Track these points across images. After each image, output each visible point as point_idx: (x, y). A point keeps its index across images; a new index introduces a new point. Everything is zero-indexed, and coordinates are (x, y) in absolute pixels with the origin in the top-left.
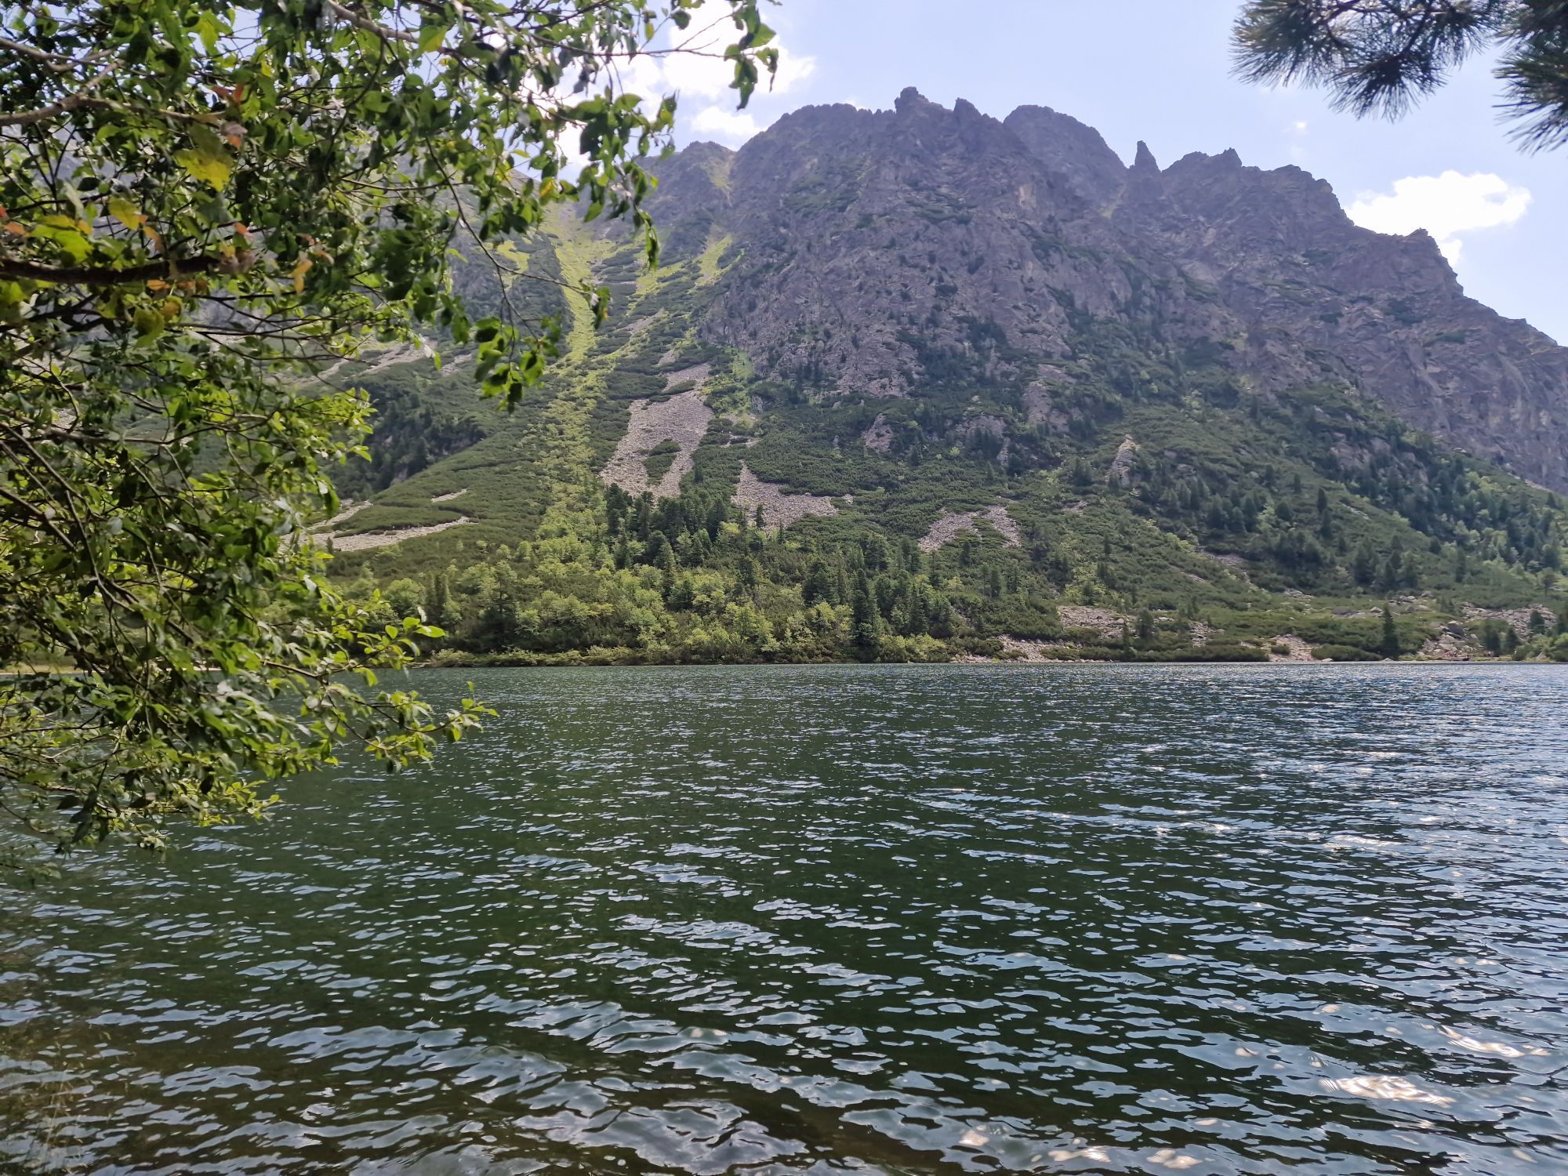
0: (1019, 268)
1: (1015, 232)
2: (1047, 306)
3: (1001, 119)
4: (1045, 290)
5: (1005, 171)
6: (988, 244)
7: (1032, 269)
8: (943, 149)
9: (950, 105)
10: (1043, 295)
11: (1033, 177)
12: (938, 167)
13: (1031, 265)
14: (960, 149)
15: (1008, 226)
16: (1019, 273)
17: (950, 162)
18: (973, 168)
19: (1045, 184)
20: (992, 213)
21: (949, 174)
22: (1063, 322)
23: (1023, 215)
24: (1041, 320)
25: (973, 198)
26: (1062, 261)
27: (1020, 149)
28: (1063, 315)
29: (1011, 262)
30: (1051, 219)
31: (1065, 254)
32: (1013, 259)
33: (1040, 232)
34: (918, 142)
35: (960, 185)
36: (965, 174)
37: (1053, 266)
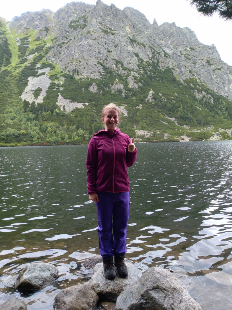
0: (126, 47)
1: (126, 38)
2: (133, 57)
4: (133, 53)
5: (123, 22)
6: (119, 41)
7: (130, 48)
8: (108, 15)
10: (132, 54)
11: (129, 24)
12: (106, 20)
13: (129, 46)
14: (112, 16)
15: (124, 36)
17: (110, 19)
18: (115, 21)
19: (132, 26)
20: (120, 32)
21: (109, 22)
22: (137, 61)
23: (127, 34)
24: (131, 60)
25: (115, 28)
26: (137, 46)
27: (126, 17)
28: (137, 59)
29: (124, 45)
30: (134, 35)
31: (137, 44)
32: (125, 45)
33: (131, 38)
34: (102, 13)
35: (112, 25)
36: (113, 22)
37: (134, 47)
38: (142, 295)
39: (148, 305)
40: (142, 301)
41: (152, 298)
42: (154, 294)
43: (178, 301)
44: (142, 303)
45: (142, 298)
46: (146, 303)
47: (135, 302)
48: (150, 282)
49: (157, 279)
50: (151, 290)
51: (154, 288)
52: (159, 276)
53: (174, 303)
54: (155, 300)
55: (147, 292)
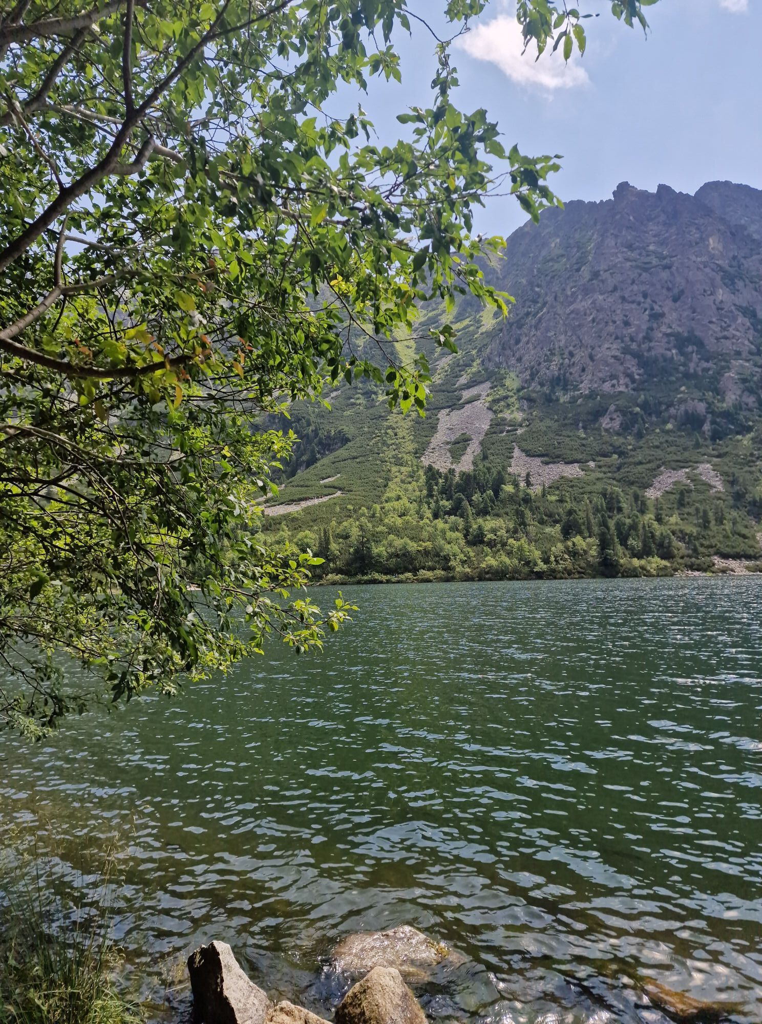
3: (692, 194)
8: (649, 219)
9: (653, 190)
13: (721, 291)
16: (712, 297)
18: (673, 230)
19: (729, 234)
22: (749, 329)
23: (712, 257)
25: (673, 250)
27: (709, 212)
28: (748, 324)
29: (705, 291)
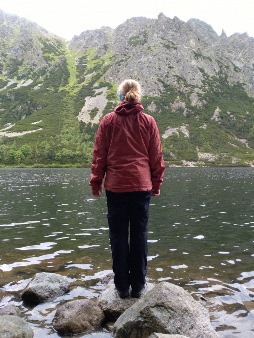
0: (190, 62)
2: (197, 72)
4: (197, 68)
5: (187, 35)
6: (182, 56)
7: (194, 63)
10: (196, 69)
11: (194, 37)
12: (168, 34)
14: (175, 29)
15: (187, 50)
17: (172, 32)
21: (172, 36)
26: (202, 60)
31: (202, 58)
32: (189, 59)
33: (196, 52)
34: (164, 27)
35: (175, 39)
36: (176, 36)
37: (199, 62)
38: (141, 313)
39: (146, 325)
40: (140, 319)
41: (153, 317)
42: (156, 313)
43: (188, 326)
44: (139, 322)
45: (141, 316)
46: (145, 322)
47: (132, 319)
48: (154, 298)
49: (163, 295)
50: (152, 307)
51: (157, 306)
52: (167, 292)
53: (182, 327)
54: (155, 320)
55: (147, 308)
